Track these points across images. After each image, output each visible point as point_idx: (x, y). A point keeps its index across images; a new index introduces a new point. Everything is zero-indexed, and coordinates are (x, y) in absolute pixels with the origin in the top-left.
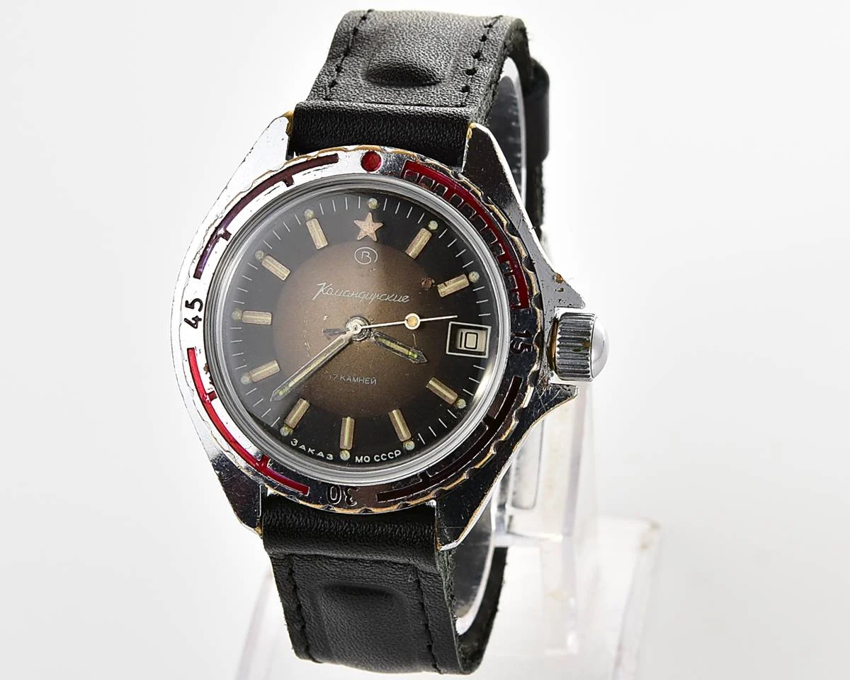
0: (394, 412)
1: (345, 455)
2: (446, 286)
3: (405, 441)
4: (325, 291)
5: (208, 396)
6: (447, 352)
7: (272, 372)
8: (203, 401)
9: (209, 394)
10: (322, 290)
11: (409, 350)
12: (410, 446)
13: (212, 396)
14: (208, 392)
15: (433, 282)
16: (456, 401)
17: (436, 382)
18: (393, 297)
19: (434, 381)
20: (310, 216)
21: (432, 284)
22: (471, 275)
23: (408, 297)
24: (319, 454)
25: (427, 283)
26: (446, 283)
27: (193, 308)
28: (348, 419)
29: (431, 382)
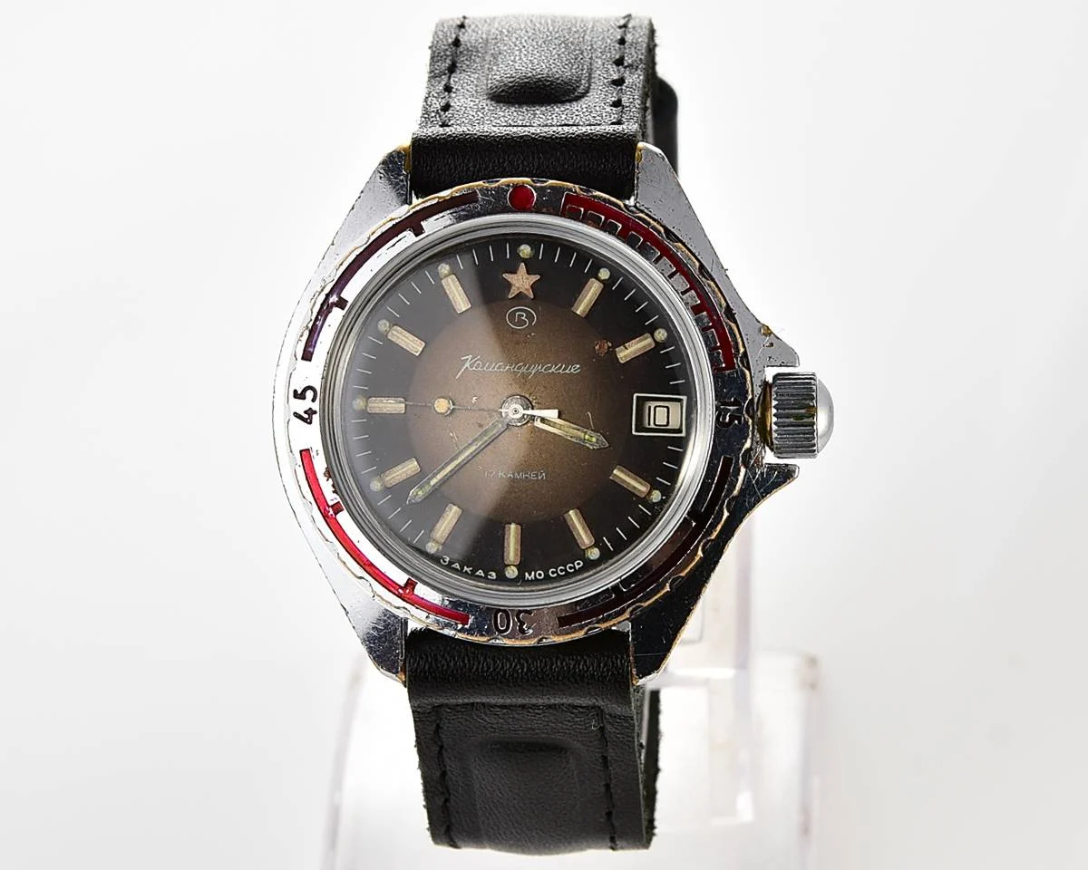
0: (571, 512)
1: (511, 572)
2: (626, 348)
3: (587, 548)
4: (471, 366)
5: (331, 509)
6: (634, 433)
7: (410, 473)
8: (325, 516)
9: (332, 506)
10: (467, 365)
11: (586, 433)
12: (594, 554)
13: (337, 509)
14: (331, 503)
15: (610, 345)
16: (650, 493)
17: (622, 471)
18: (560, 368)
19: (619, 470)
20: (446, 272)
21: (609, 347)
22: (656, 334)
23: (578, 366)
24: (478, 573)
25: (602, 347)
26: (627, 345)
27: (304, 398)
28: (513, 526)
29: (615, 472)
